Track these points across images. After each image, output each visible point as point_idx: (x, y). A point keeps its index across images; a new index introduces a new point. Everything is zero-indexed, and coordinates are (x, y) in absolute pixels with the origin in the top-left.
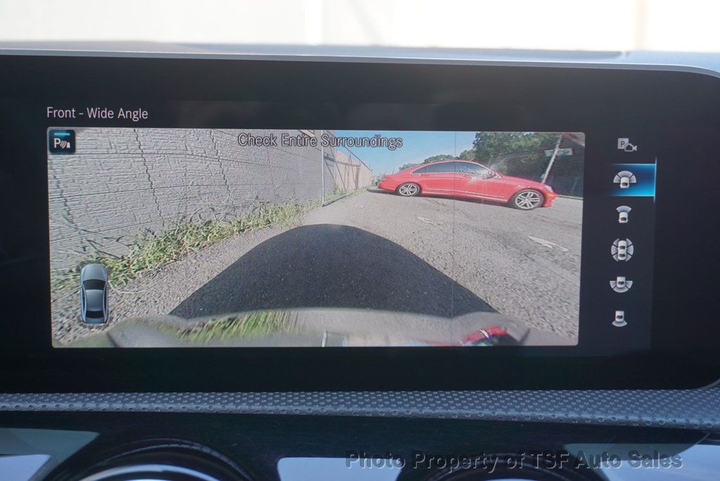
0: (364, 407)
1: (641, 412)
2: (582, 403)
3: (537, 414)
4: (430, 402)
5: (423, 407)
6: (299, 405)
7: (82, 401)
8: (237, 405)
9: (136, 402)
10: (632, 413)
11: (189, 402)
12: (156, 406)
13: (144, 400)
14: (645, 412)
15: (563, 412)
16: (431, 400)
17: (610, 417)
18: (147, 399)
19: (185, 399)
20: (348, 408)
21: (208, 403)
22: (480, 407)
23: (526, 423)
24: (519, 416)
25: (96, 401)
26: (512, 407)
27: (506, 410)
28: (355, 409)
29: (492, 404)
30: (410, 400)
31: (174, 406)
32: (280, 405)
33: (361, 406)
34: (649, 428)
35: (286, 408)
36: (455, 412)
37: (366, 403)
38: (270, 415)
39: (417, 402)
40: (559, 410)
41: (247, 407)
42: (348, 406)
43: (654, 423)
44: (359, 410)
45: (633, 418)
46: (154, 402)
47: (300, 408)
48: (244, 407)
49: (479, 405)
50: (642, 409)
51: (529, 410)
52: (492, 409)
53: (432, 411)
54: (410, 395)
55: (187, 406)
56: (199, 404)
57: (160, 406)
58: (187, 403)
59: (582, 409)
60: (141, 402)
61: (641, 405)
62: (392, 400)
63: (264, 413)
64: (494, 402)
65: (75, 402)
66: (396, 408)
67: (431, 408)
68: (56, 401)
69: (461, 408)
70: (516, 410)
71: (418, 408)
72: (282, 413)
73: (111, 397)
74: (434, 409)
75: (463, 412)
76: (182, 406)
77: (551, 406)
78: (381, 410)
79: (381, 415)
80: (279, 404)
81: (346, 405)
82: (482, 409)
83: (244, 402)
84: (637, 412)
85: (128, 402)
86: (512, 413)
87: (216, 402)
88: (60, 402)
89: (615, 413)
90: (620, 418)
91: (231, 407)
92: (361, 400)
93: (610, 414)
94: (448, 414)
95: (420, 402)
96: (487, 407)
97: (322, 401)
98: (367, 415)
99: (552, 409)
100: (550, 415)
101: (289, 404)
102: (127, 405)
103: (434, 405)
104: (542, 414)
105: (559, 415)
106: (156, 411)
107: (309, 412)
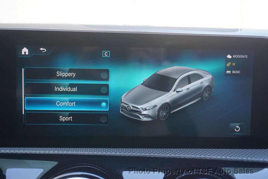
0: (151, 154)
1: (247, 157)
2: (227, 153)
3: (211, 157)
4: (178, 152)
5: (171, 154)
6: (128, 153)
7: (53, 150)
8: (107, 152)
9: (71, 151)
10: (244, 157)
11: (90, 151)
12: (78, 153)
13: (74, 150)
14: (248, 157)
15: (220, 156)
16: (174, 151)
17: (236, 158)
18: (71, 150)
19: (88, 150)
20: (145, 154)
21: (97, 152)
22: (191, 154)
23: (207, 160)
24: (205, 158)
25: (62, 151)
26: (202, 154)
27: (200, 155)
28: (148, 155)
29: (195, 153)
30: (167, 152)
31: (85, 153)
32: (126, 153)
33: (150, 153)
34: (250, 162)
35: (123, 154)
36: (182, 156)
37: (151, 152)
38: (118, 156)
39: (169, 152)
40: (219, 155)
41: (110, 153)
42: (145, 153)
43: (252, 161)
44: (149, 155)
45: (245, 159)
46: (78, 151)
47: (128, 154)
48: (109, 153)
49: (191, 153)
50: (247, 156)
51: (208, 155)
52: (195, 155)
53: (174, 156)
54: (166, 150)
55: (89, 153)
56: (93, 152)
57: (80, 152)
58: (89, 152)
59: (226, 156)
60: (73, 151)
61: (247, 154)
62: (160, 151)
63: (116, 155)
64: (196, 152)
65: (50, 151)
66: (162, 154)
67: (174, 154)
68: (44, 150)
69: (184, 154)
70: (204, 155)
71: (169, 154)
72: (122, 155)
73: (63, 149)
74: (175, 155)
75: (185, 156)
76: (88, 153)
77: (216, 154)
78: (156, 155)
79: (156, 157)
80: (121, 152)
81: (144, 153)
82: (192, 155)
83: (109, 151)
84: (246, 157)
85: (69, 151)
86: (202, 156)
87: (99, 151)
88: (45, 151)
89: (238, 157)
90: (240, 158)
91: (104, 153)
92: (149, 151)
93: (236, 157)
94: (180, 157)
95: (170, 152)
96: (193, 154)
97: (136, 151)
98: (152, 157)
99: (221, 155)
100: (215, 157)
101: (125, 152)
102: (68, 152)
103: (179, 153)
104: (213, 157)
105: (219, 157)
106: (78, 154)
107: (131, 155)
